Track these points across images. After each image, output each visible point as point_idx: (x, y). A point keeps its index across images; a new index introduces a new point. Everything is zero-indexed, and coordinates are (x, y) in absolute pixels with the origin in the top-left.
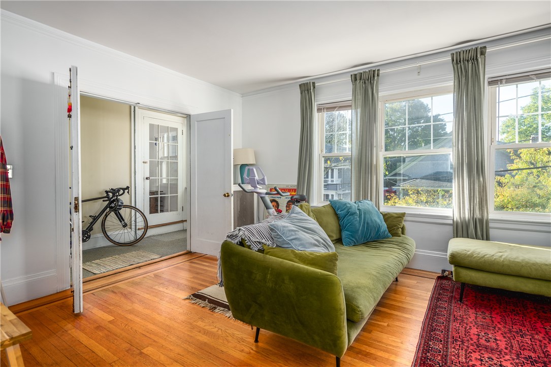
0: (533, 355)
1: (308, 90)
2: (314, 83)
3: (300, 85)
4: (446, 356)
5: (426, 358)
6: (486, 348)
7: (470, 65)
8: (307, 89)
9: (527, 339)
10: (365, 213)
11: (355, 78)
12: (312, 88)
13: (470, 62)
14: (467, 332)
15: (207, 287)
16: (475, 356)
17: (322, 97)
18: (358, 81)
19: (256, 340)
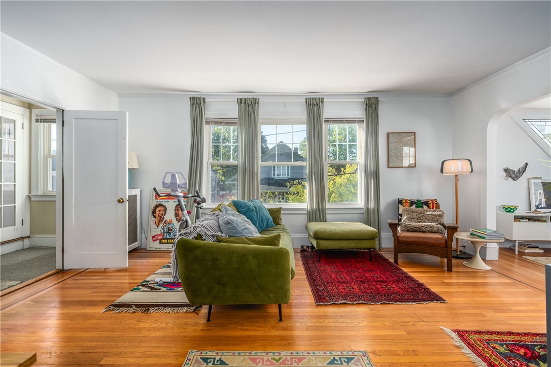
0: (362, 279)
1: (199, 104)
2: (204, 99)
3: (190, 98)
4: (328, 291)
5: (320, 295)
6: (343, 282)
7: (316, 108)
8: (197, 103)
9: (356, 273)
10: (259, 209)
11: (240, 101)
12: (202, 103)
13: (316, 106)
14: (331, 277)
15: (120, 296)
16: (340, 287)
17: (210, 112)
18: (243, 105)
19: (209, 320)
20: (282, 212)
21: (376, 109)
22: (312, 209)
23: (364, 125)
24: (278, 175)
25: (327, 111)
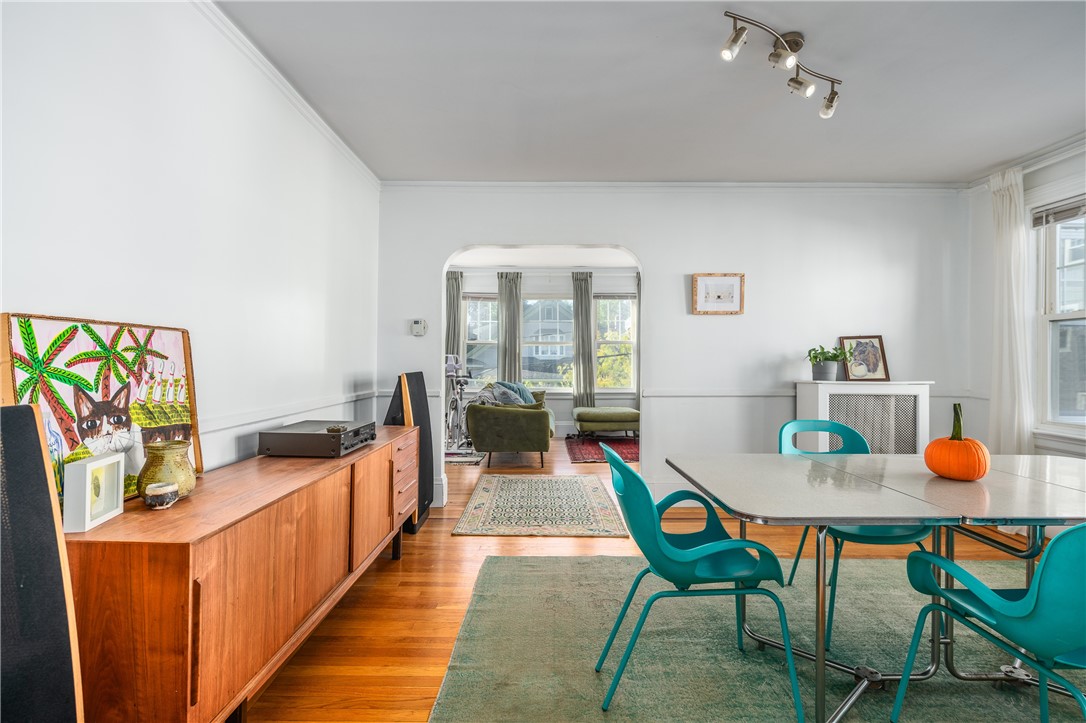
1: (456, 279)
2: (461, 273)
3: (448, 273)
8: (454, 278)
11: (501, 276)
12: (460, 277)
13: (583, 282)
17: (469, 286)
18: (504, 280)
19: (489, 467)
20: (545, 397)
22: (580, 395)
24: (543, 353)
25: (596, 286)
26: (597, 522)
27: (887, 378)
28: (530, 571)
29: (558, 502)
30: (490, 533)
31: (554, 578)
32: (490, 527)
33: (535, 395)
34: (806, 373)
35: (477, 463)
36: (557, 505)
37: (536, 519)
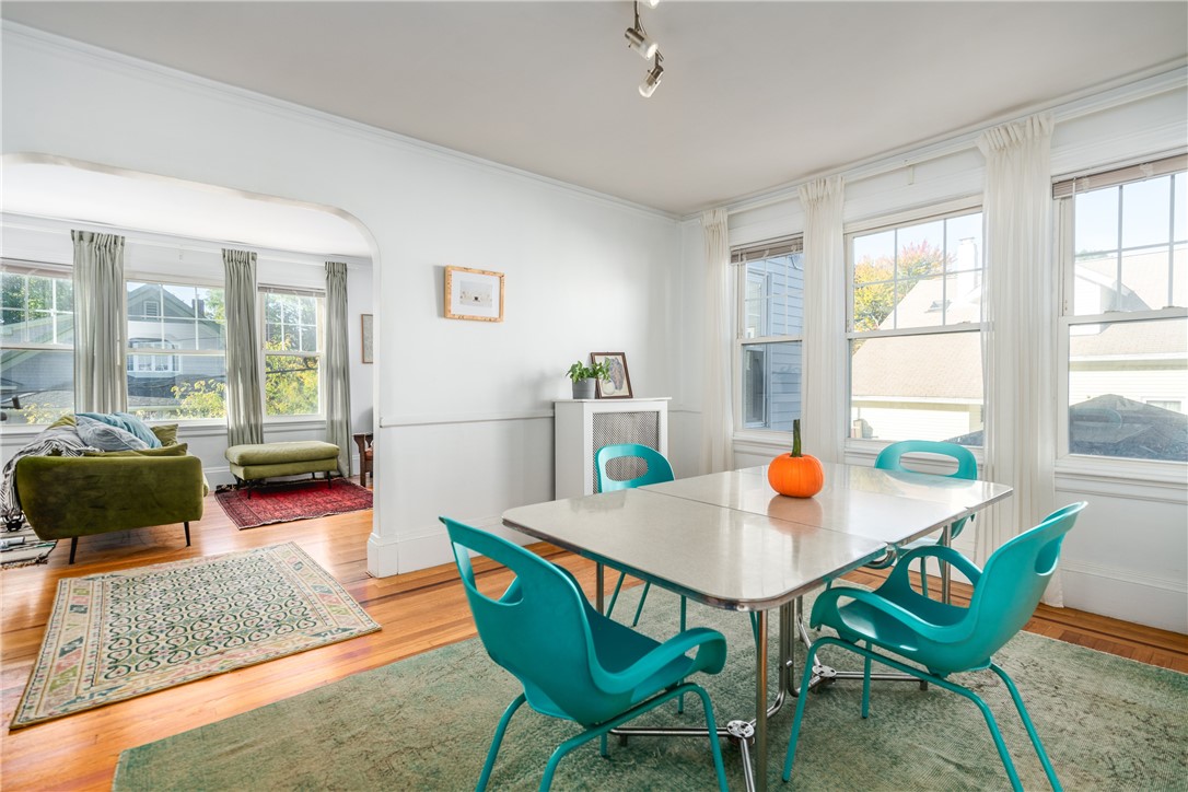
7: (243, 267)
11: (79, 236)
13: (243, 264)
18: (85, 243)
19: (72, 561)
20: (178, 433)
21: (343, 280)
22: (237, 426)
23: (325, 300)
25: (263, 273)
26: (323, 619)
27: (631, 396)
28: (233, 751)
29: (242, 601)
30: (113, 697)
31: (284, 748)
32: (109, 685)
33: (158, 432)
34: (564, 390)
35: (41, 560)
36: (242, 607)
37: (208, 643)
